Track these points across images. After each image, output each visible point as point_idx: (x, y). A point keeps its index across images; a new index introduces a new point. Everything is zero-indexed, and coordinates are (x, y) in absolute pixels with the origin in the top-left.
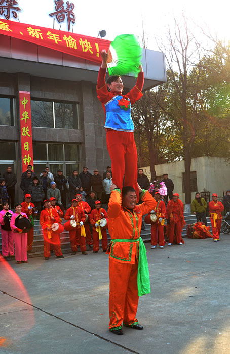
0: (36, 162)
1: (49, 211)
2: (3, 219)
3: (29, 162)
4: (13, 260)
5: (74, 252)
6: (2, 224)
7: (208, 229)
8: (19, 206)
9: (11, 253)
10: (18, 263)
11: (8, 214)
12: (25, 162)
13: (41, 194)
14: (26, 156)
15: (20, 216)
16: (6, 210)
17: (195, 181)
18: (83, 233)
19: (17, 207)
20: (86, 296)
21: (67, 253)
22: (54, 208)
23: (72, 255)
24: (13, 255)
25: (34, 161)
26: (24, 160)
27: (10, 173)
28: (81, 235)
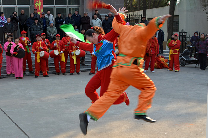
0: (45, 6)
1: (39, 43)
2: (7, 48)
3: (39, 6)
4: (14, 77)
5: (58, 73)
6: (7, 52)
7: (166, 62)
8: (18, 39)
9: (12, 72)
10: (17, 78)
11: (11, 44)
12: (36, 6)
13: (40, 30)
14: (37, 2)
15: (18, 46)
16: (10, 42)
17: (177, 23)
18: (63, 59)
19: (16, 40)
20: (35, 101)
21: (53, 73)
22: (44, 40)
23: (56, 75)
24: (14, 73)
25: (43, 5)
26: (36, 4)
27: (23, 14)
28: (62, 61)
